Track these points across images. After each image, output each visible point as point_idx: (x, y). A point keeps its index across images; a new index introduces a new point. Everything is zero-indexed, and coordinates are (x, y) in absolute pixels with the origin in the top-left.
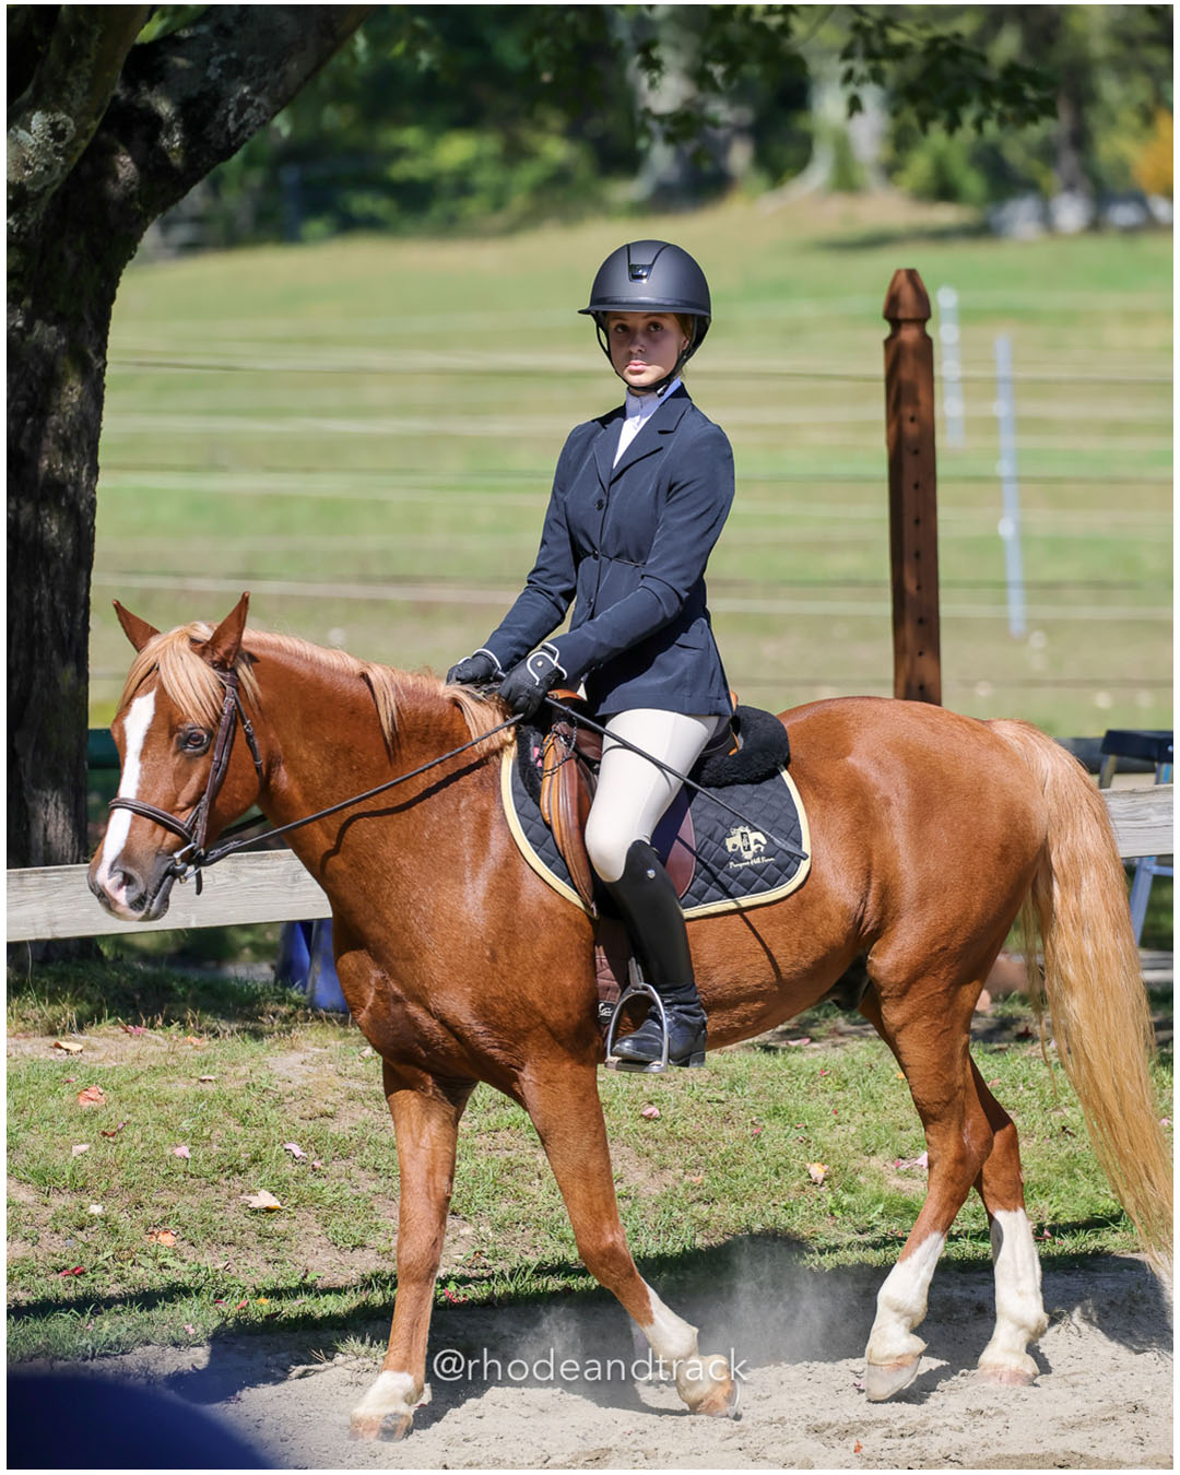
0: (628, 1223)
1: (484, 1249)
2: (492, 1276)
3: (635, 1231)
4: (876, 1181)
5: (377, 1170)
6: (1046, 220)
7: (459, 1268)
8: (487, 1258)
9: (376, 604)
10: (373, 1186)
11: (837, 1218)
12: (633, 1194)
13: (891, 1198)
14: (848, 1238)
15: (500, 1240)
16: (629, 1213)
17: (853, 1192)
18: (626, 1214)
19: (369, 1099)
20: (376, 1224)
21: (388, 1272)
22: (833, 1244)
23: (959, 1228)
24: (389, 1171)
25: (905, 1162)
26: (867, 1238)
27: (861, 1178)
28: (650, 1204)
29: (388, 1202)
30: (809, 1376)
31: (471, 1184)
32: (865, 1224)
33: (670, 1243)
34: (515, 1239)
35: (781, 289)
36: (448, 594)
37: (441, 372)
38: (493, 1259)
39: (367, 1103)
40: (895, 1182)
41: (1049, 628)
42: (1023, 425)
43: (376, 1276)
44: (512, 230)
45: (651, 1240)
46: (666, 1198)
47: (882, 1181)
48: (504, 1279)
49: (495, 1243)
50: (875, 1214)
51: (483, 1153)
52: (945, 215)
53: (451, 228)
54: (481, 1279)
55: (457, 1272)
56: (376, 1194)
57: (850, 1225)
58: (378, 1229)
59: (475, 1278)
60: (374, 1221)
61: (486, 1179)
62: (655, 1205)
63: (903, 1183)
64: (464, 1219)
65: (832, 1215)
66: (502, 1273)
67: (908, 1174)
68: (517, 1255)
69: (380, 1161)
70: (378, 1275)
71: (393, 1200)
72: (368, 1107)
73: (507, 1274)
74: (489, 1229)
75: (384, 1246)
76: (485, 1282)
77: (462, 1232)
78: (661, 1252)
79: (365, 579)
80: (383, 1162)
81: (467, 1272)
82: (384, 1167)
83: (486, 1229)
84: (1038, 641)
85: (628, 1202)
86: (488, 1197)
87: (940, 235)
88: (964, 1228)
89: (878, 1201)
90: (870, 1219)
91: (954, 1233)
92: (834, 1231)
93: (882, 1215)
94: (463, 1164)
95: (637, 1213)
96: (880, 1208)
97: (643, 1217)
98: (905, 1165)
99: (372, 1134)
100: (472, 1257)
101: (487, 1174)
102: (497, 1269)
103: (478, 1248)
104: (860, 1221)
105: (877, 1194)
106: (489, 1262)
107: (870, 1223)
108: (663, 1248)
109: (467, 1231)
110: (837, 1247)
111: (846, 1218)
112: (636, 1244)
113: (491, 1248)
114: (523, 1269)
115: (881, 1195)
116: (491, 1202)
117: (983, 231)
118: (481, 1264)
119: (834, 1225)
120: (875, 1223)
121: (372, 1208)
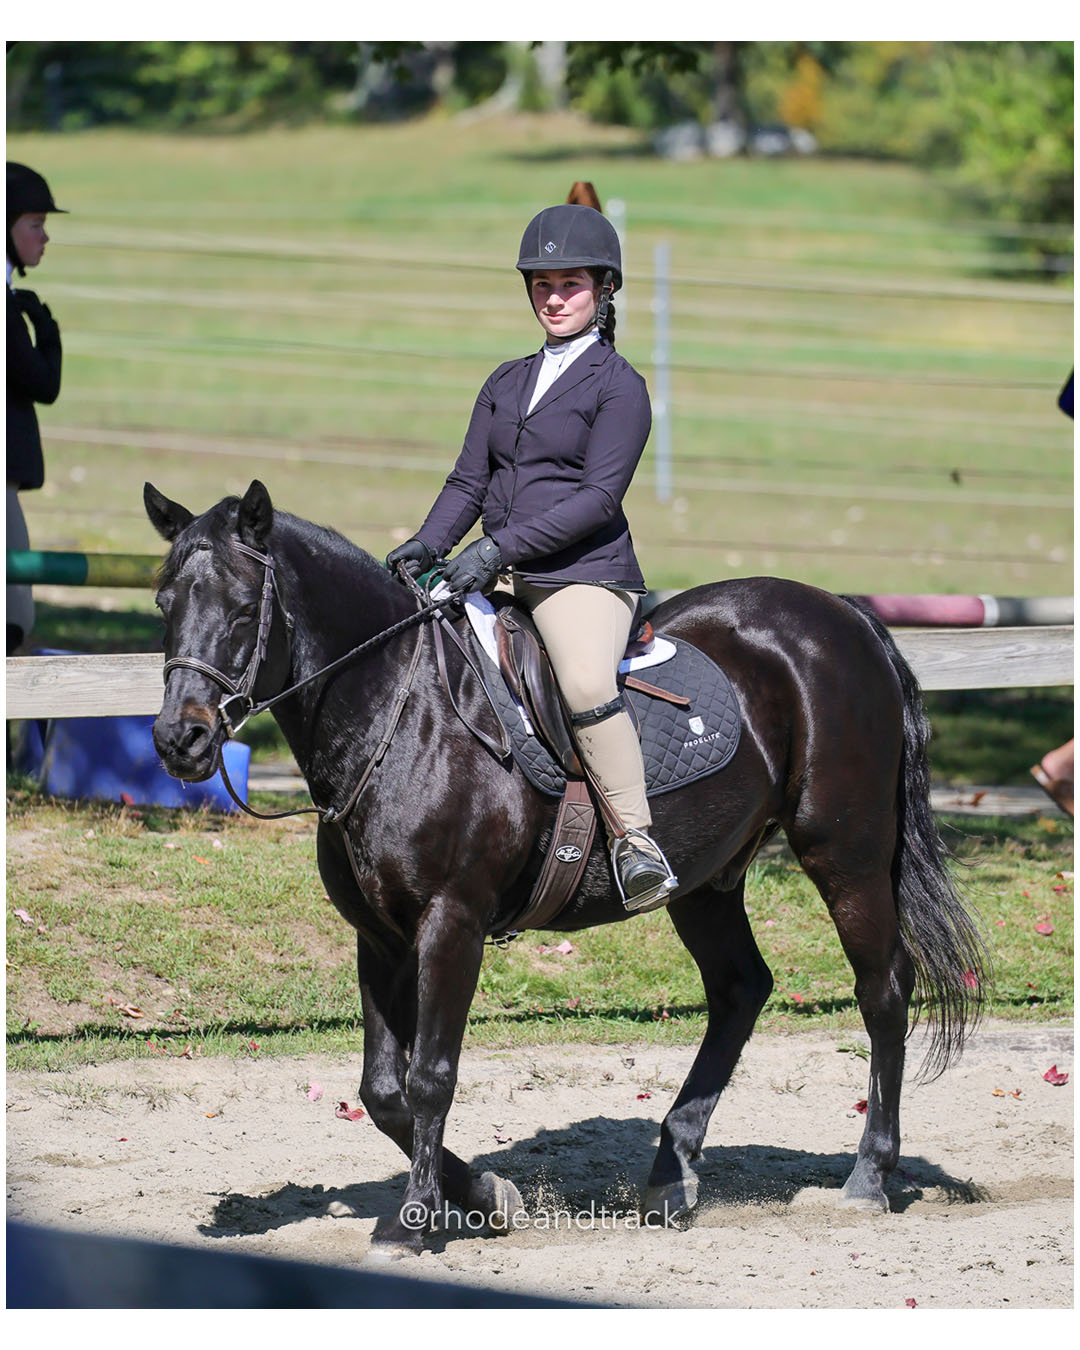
0: (308, 991)
1: (183, 1008)
2: (189, 1032)
3: (313, 998)
4: (522, 964)
5: (93, 936)
6: (703, 143)
7: (160, 1023)
8: (185, 1015)
9: (114, 448)
10: (89, 950)
11: (487, 994)
12: (313, 966)
13: (534, 979)
14: (495, 1011)
15: (197, 1000)
16: (310, 983)
17: (502, 972)
18: (307, 983)
19: (90, 875)
20: (91, 982)
21: (99, 1024)
22: (482, 1016)
23: (590, 1007)
24: (104, 937)
25: (547, 948)
26: (512, 1012)
27: (509, 961)
28: (327, 976)
29: (101, 963)
30: (457, 1128)
31: (174, 952)
32: (511, 1001)
33: (343, 1010)
34: (210, 1000)
35: (473, 194)
36: (176, 442)
37: (179, 251)
38: (191, 1017)
39: (88, 877)
40: (539, 965)
41: (691, 495)
42: (677, 320)
43: (88, 1027)
44: (245, 130)
45: (327, 1007)
46: (342, 970)
47: (527, 964)
48: (199, 1034)
49: (192, 1003)
50: (520, 992)
51: (186, 925)
52: (619, 136)
53: (190, 125)
54: (180, 1033)
55: (159, 1026)
56: (91, 956)
57: (498, 1001)
58: (92, 987)
59: (174, 1033)
60: (89, 980)
61: (188, 948)
62: (333, 977)
63: (545, 966)
64: (167, 981)
65: (483, 991)
66: (197, 1029)
67: (550, 959)
68: (211, 1015)
69: (96, 928)
70: (90, 1026)
71: (106, 962)
72: (89, 882)
73: (201, 1030)
74: (188, 991)
75: (96, 1001)
76: (183, 1036)
77: (164, 992)
78: (335, 1017)
79: (103, 425)
80: (99, 930)
81: (168, 1028)
82: (100, 933)
83: (186, 991)
84: (680, 507)
85: (309, 973)
86: (188, 964)
87: (612, 153)
88: (596, 1007)
89: (523, 981)
90: (516, 995)
91: (587, 1011)
92: (485, 1005)
93: (526, 993)
94: (168, 935)
95: (316, 983)
96: (525, 986)
97: (321, 986)
98: (548, 951)
99: (90, 905)
100: (172, 1014)
101: (189, 943)
102: (193, 1026)
103: (178, 1007)
104: (507, 997)
105: (522, 975)
106: (186, 1019)
107: (515, 999)
108: (337, 1013)
109: (169, 992)
110: (486, 1018)
111: (495, 994)
112: (314, 1009)
113: (189, 1007)
114: (216, 1027)
115: (525, 976)
116: (191, 967)
117: (648, 151)
118: (179, 1021)
119: (485, 1000)
120: (520, 999)
121: (88, 969)
